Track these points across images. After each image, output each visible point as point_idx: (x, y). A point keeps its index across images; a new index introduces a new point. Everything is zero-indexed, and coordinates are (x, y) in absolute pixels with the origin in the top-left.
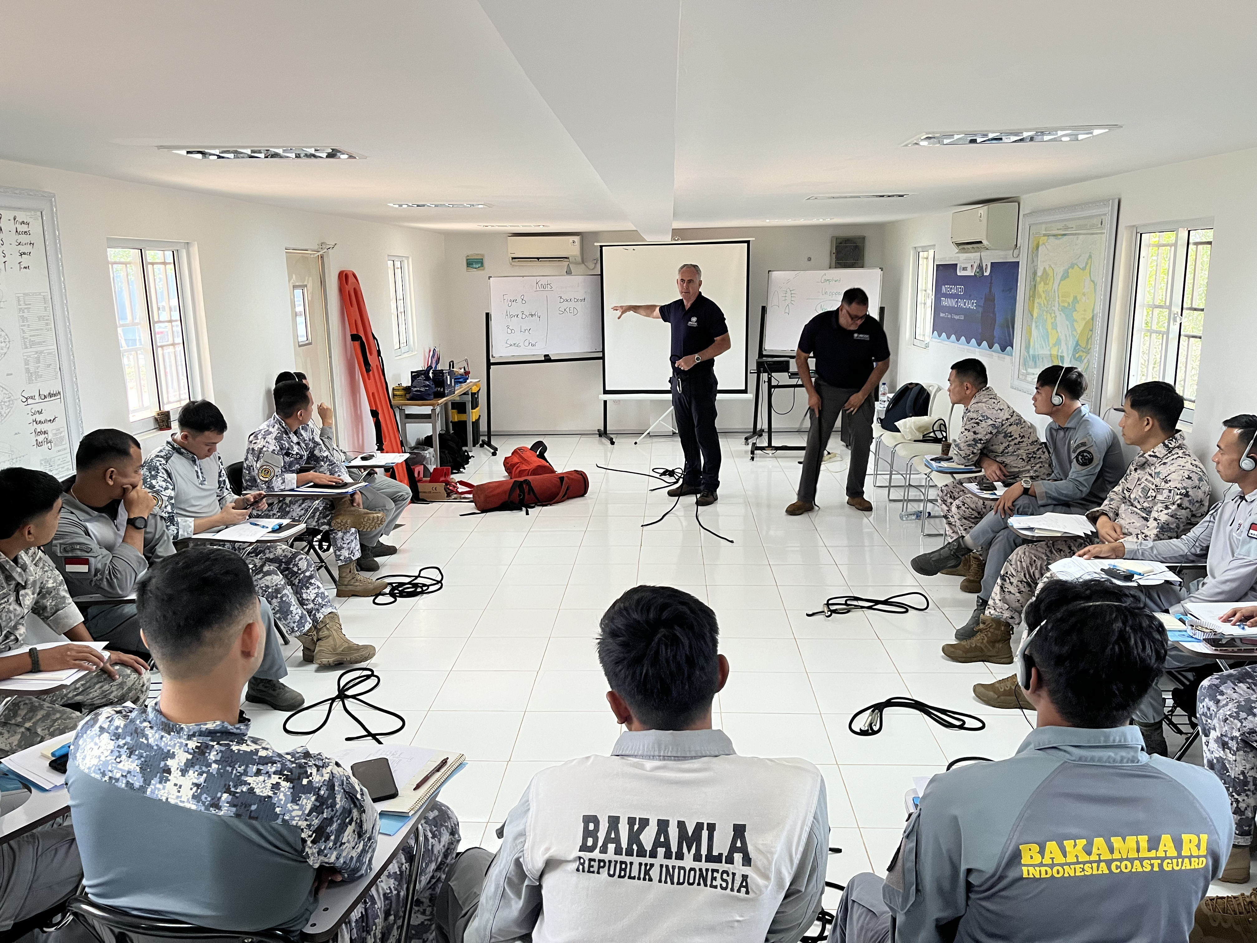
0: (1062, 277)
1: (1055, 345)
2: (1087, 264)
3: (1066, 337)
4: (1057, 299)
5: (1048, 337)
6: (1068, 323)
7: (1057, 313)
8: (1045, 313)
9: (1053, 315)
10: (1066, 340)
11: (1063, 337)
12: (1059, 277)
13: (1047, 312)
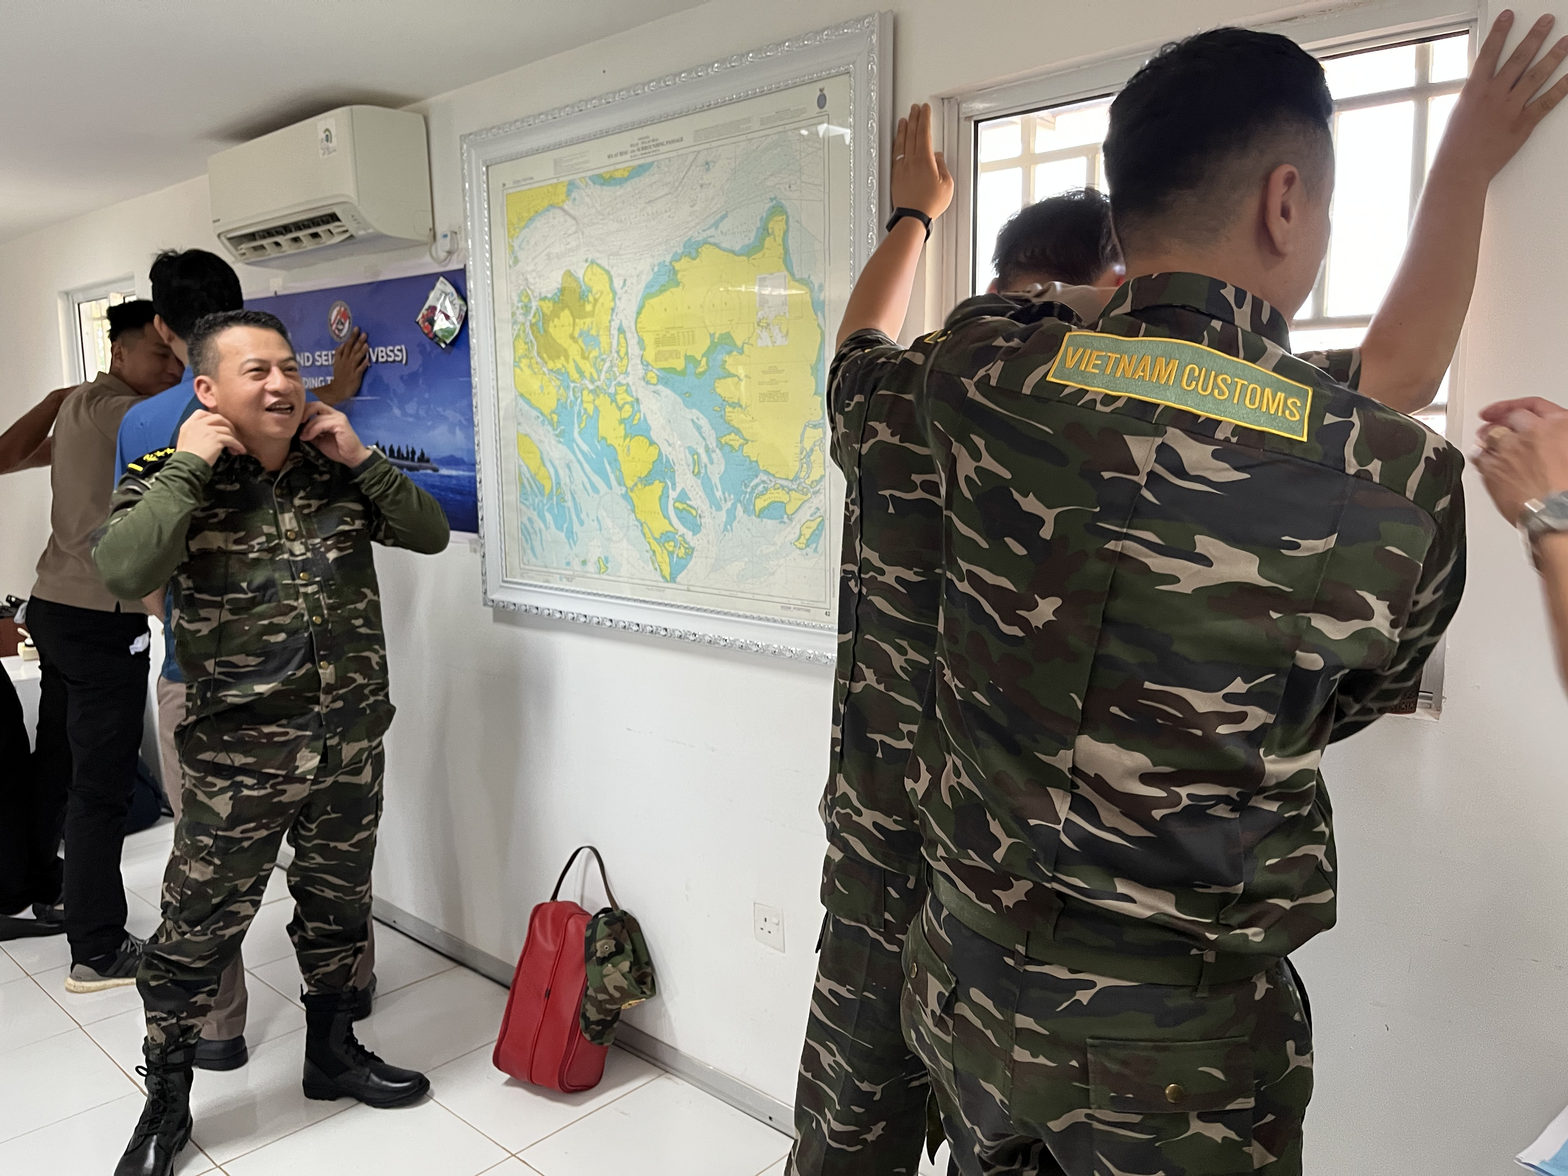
0: (649, 286)
1: (647, 480)
2: (764, 232)
3: (694, 452)
4: (634, 350)
5: (614, 462)
6: (695, 413)
7: (642, 392)
8: (587, 397)
9: (622, 398)
10: (697, 462)
11: (678, 456)
12: (638, 289)
13: (595, 392)
